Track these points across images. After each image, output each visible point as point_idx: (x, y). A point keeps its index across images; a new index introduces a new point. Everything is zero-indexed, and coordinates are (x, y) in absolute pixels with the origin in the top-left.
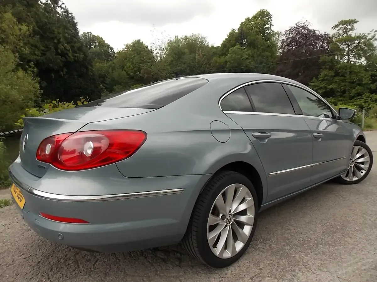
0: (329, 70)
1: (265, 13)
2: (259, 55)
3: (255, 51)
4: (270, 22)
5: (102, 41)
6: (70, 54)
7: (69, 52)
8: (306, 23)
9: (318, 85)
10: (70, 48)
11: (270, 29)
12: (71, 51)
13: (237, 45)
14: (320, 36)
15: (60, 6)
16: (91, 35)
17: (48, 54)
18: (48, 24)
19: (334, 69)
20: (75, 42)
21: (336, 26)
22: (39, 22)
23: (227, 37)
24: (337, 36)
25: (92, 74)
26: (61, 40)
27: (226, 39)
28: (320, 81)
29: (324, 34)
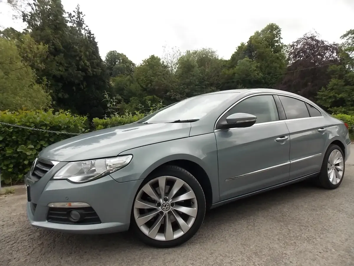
0: (339, 79)
1: (274, 27)
2: (267, 66)
3: (263, 62)
4: (279, 35)
5: (125, 58)
6: (90, 70)
7: (89, 67)
8: (315, 35)
9: (327, 94)
10: (89, 64)
11: (279, 42)
12: (90, 67)
13: (246, 57)
14: (329, 46)
15: (84, 29)
16: (116, 53)
17: (70, 70)
18: (72, 44)
19: (344, 78)
20: (94, 59)
21: (345, 36)
22: (65, 42)
23: (237, 51)
24: (346, 45)
25: (108, 87)
26: (82, 57)
27: (236, 52)
28: (329, 91)
29: (333, 44)
